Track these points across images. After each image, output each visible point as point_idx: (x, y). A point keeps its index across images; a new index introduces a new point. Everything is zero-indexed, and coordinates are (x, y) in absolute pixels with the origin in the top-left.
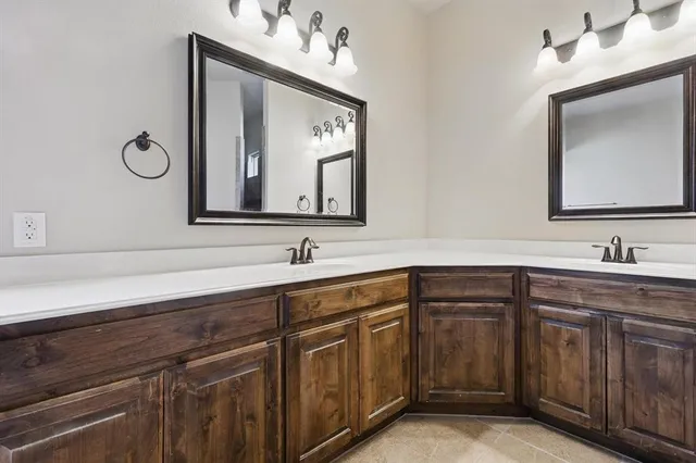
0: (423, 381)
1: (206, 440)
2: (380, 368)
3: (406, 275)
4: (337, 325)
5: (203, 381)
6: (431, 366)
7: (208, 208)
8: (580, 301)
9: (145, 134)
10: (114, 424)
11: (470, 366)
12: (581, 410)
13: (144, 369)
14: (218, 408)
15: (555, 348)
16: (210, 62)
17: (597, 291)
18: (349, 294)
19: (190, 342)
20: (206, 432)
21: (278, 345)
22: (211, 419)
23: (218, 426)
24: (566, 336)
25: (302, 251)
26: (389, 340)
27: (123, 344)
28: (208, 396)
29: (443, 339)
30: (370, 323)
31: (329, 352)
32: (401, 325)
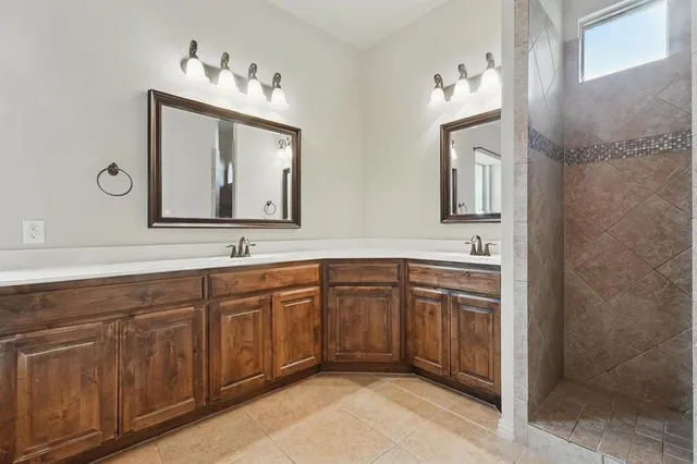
0: (331, 346)
1: (148, 366)
2: (292, 333)
3: (317, 265)
4: (253, 300)
5: (146, 328)
6: (338, 335)
7: (164, 216)
8: (436, 283)
9: (114, 165)
10: (86, 349)
11: (367, 335)
12: (437, 362)
13: (106, 318)
14: (157, 347)
15: (422, 317)
16: (164, 108)
17: (445, 275)
18: (263, 278)
19: (136, 303)
20: (148, 362)
21: (203, 310)
22: (151, 354)
23: (157, 357)
24: (428, 309)
25: (241, 248)
26: (301, 313)
27: (92, 301)
28: (150, 339)
29: (346, 314)
30: (282, 299)
31: (245, 318)
32: (312, 302)
